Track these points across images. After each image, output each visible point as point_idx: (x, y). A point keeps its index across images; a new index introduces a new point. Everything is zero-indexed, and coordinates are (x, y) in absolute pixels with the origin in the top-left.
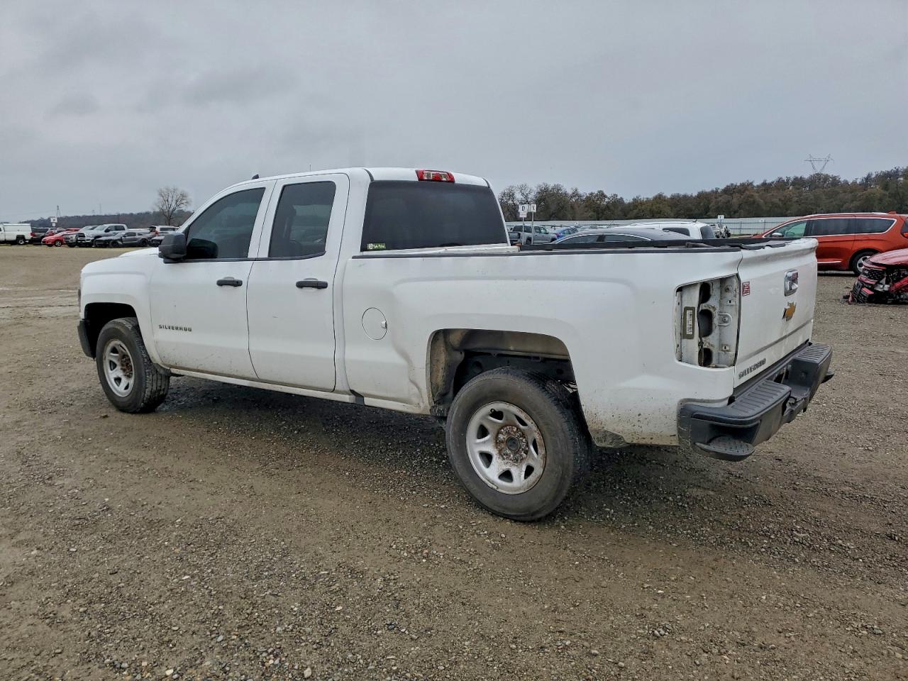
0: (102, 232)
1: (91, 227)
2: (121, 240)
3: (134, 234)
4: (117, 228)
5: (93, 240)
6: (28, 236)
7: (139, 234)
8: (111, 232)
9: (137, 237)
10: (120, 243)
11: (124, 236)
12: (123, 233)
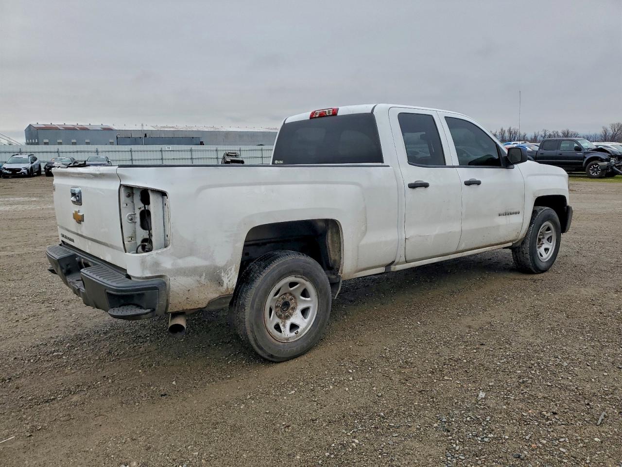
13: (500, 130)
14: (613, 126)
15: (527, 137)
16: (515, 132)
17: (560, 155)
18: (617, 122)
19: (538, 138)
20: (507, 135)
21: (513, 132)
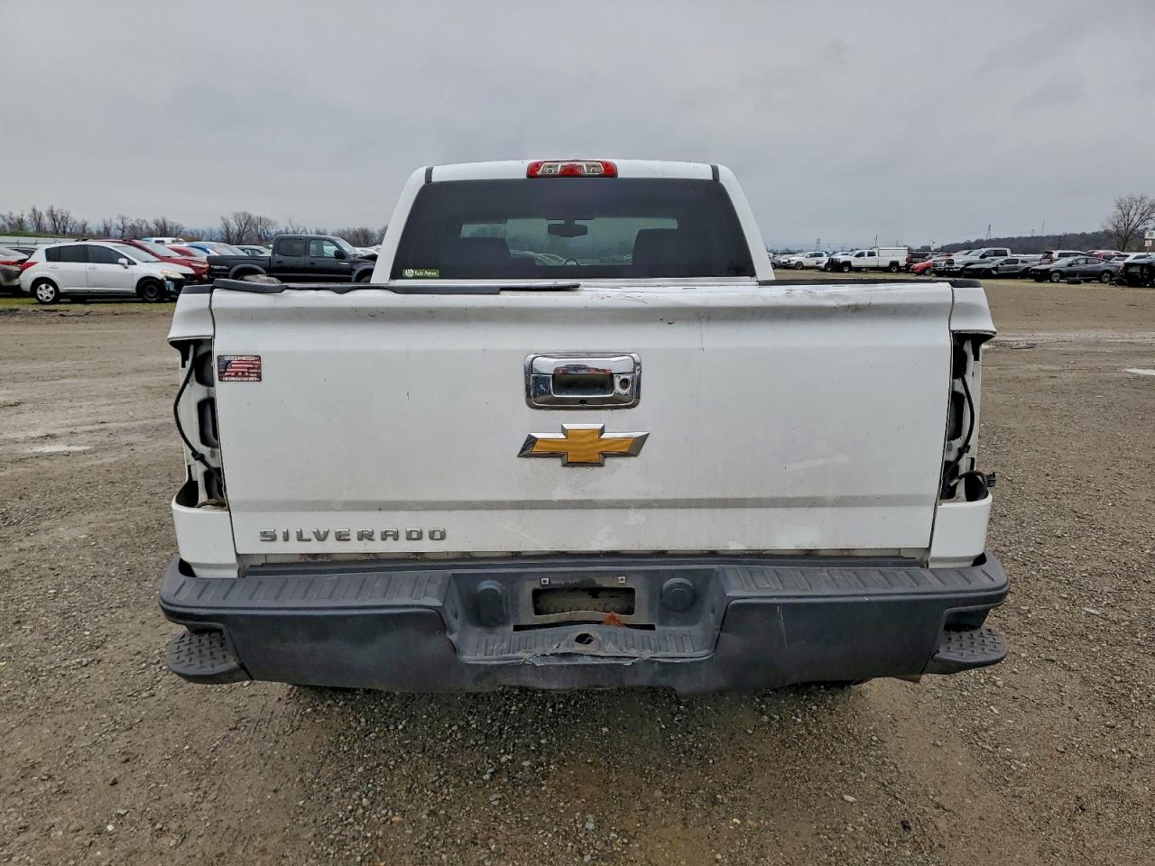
0: (977, 258)
1: (967, 252)
2: (996, 269)
3: (1016, 261)
4: (997, 254)
5: (962, 269)
6: (903, 263)
7: (1023, 262)
8: (988, 258)
9: (1020, 264)
10: (994, 272)
11: (1002, 264)
12: (1002, 259)
13: (31, 212)
14: (236, 216)
15: (89, 229)
16: (63, 217)
17: (312, 266)
18: (243, 211)
19: (112, 231)
20: (47, 221)
21: (59, 217)
